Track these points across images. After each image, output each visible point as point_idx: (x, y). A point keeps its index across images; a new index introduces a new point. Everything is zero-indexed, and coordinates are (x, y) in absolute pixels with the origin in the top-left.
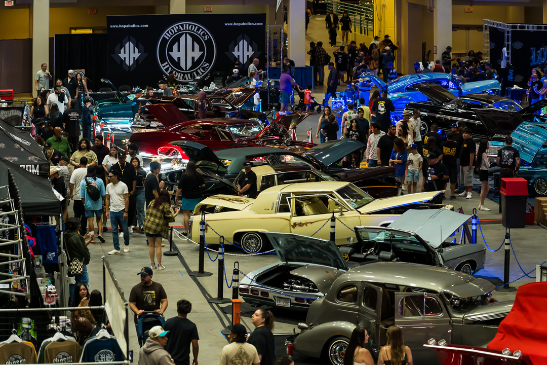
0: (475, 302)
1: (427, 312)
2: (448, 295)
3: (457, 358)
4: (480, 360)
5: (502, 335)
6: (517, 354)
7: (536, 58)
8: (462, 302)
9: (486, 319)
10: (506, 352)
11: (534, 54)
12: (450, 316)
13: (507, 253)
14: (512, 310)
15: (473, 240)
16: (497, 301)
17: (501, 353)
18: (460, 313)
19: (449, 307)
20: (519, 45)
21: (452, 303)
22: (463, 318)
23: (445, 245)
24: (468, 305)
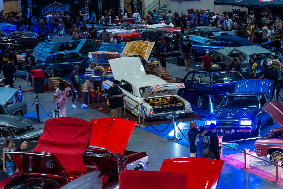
0: (24, 130)
1: (3, 137)
2: (12, 128)
3: (20, 157)
4: (31, 158)
5: (40, 145)
6: (49, 154)
7: (44, 11)
8: (19, 130)
9: (31, 138)
10: (43, 153)
11: (43, 9)
12: (14, 138)
13: (37, 105)
14: (44, 132)
15: (20, 100)
16: (35, 129)
17: (41, 154)
18: (18, 136)
19: (13, 133)
20: (35, 6)
21: (14, 131)
22: (20, 138)
23: (7, 104)
24: (22, 131)
